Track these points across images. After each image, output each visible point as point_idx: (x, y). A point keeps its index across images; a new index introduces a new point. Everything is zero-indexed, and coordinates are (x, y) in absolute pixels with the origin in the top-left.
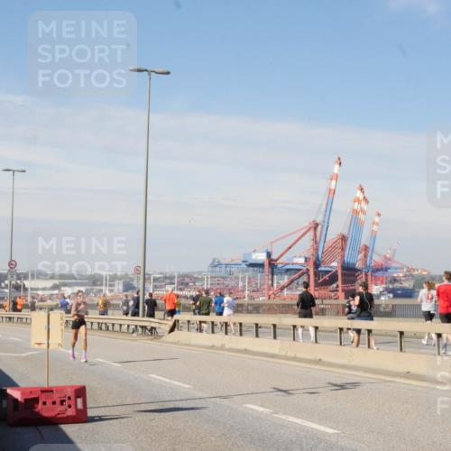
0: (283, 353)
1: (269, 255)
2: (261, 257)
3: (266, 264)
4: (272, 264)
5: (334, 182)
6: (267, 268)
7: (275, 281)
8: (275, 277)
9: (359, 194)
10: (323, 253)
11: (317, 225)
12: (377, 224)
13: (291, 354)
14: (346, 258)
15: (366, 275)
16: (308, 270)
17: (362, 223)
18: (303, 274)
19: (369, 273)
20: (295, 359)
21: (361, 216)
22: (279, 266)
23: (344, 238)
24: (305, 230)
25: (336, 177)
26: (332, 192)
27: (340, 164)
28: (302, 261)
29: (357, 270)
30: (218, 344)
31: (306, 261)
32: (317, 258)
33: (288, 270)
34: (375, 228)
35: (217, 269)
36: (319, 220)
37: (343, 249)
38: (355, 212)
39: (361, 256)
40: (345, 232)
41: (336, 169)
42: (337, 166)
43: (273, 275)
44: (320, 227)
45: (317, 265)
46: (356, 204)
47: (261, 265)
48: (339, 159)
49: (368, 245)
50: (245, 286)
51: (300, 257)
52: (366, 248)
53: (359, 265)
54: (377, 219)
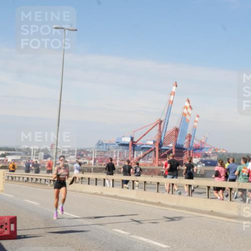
0: (138, 198)
1: (132, 139)
2: (127, 140)
3: (130, 144)
4: (134, 144)
5: (172, 96)
6: (130, 147)
7: (135, 155)
8: (135, 152)
9: (187, 104)
10: (164, 138)
11: (161, 121)
12: (197, 122)
13: (142, 199)
14: (178, 142)
15: (189, 152)
16: (155, 148)
17: (188, 121)
18: (152, 151)
19: (191, 151)
20: (145, 202)
21: (188, 117)
22: (138, 146)
23: (177, 130)
24: (154, 124)
25: (173, 94)
26: (171, 102)
27: (176, 86)
28: (152, 143)
29: (184, 149)
30: (99, 192)
31: (154, 143)
32: (161, 141)
33: (143, 148)
34: (196, 124)
35: (101, 147)
36: (163, 119)
37: (176, 136)
38: (184, 114)
39: (187, 140)
40: (178, 126)
41: (174, 89)
42: (175, 87)
43: (134, 151)
44: (163, 123)
45: (160, 145)
46: (185, 109)
47: (127, 145)
48: (176, 83)
49: (191, 134)
50: (117, 157)
51: (151, 140)
52: (190, 136)
53: (185, 146)
54: (197, 119)
